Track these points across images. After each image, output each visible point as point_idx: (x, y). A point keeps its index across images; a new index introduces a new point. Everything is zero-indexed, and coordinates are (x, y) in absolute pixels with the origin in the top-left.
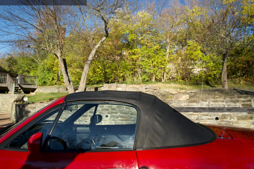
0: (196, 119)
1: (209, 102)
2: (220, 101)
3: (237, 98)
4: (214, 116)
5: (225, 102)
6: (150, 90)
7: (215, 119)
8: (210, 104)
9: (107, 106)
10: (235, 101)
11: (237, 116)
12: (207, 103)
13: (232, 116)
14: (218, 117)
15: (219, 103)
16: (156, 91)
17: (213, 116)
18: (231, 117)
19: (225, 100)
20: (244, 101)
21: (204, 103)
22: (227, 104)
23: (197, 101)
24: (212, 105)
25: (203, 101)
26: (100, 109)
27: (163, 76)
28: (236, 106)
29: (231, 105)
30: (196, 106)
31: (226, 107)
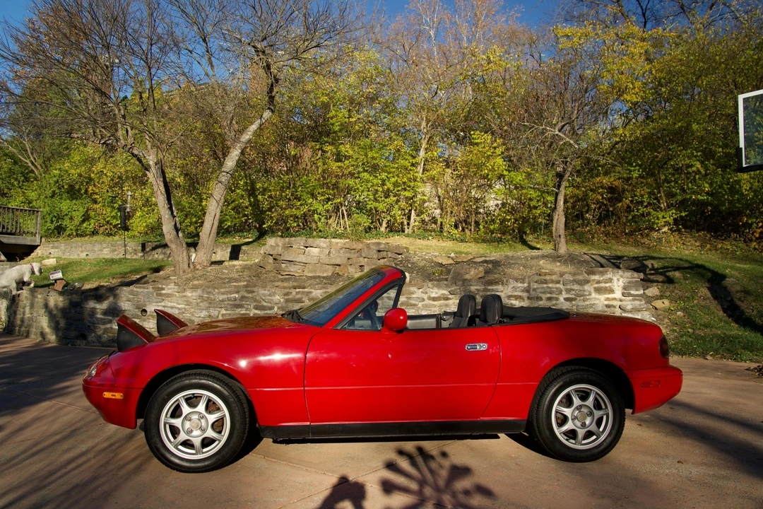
1: (529, 284)
2: (552, 282)
3: (586, 275)
5: (562, 282)
6: (387, 255)
8: (532, 287)
9: (297, 293)
10: (581, 281)
12: (526, 285)
15: (550, 285)
16: (400, 256)
19: (561, 279)
20: (598, 282)
21: (520, 285)
22: (565, 287)
23: (505, 281)
24: (534, 290)
25: (517, 282)
26: (282, 300)
27: (409, 218)
28: (584, 291)
29: (573, 290)
30: (502, 291)
31: (563, 293)
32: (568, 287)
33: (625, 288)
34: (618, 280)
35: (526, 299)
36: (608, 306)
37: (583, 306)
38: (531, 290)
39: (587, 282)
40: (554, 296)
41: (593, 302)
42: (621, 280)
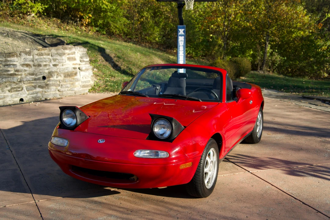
0: (19, 82)
1: (33, 56)
2: (46, 54)
3: (63, 50)
4: (41, 74)
7: (42, 78)
8: (35, 58)
10: (61, 54)
11: (64, 72)
12: (31, 57)
13: (58, 73)
14: (45, 75)
15: (45, 57)
17: (39, 75)
18: (58, 75)
19: (50, 53)
20: (69, 54)
21: (28, 57)
22: (53, 57)
23: (18, 54)
25: (26, 55)
28: (63, 60)
29: (57, 59)
30: (17, 62)
31: (52, 61)
32: (55, 58)
33: (81, 58)
34: (78, 53)
35: (32, 66)
36: (74, 68)
37: (62, 69)
38: (35, 60)
39: (64, 54)
40: (47, 63)
41: (67, 66)
42: (79, 52)
